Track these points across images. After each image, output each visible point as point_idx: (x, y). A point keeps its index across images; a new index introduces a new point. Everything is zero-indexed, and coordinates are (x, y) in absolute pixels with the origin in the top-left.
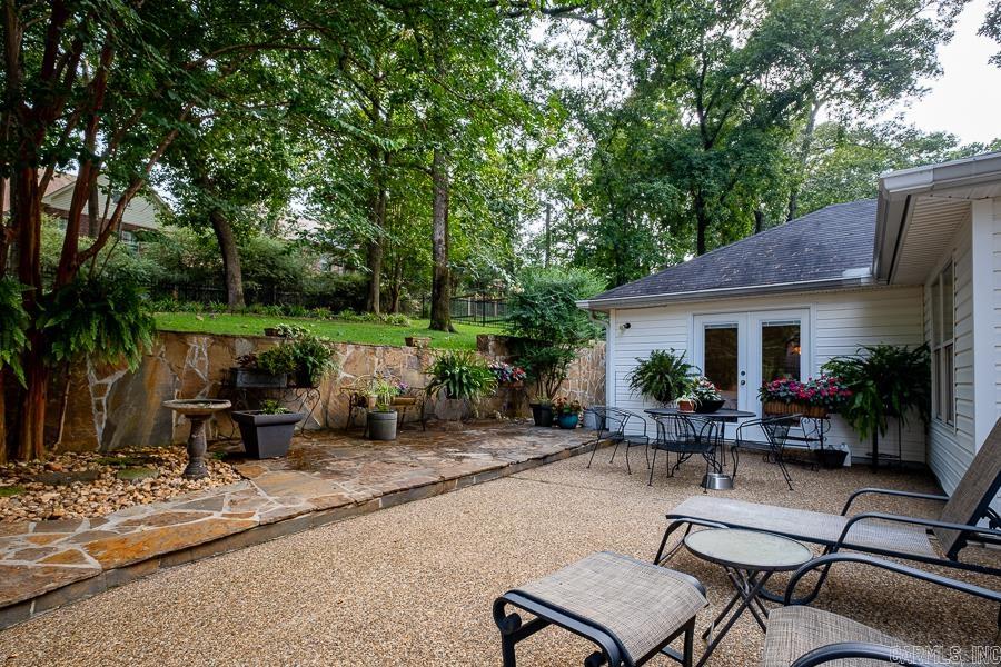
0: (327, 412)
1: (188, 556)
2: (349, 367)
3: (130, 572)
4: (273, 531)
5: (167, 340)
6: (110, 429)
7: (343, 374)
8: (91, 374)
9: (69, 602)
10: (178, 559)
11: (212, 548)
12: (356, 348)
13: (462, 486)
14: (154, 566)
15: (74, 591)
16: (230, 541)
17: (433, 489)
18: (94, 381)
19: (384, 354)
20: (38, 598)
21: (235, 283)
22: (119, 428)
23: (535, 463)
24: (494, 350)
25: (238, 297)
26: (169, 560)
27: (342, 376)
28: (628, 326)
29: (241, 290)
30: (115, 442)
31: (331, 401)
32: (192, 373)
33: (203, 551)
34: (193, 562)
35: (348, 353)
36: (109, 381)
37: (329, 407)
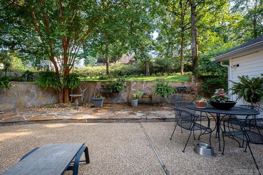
0: (128, 99)
1: (40, 122)
2: (135, 88)
3: (30, 122)
4: (57, 121)
5: (93, 83)
6: (84, 99)
7: (133, 89)
8: (81, 89)
9: (20, 124)
10: (39, 122)
11: (45, 122)
12: (137, 83)
13: (116, 122)
14: (34, 122)
15: (21, 123)
16: (48, 121)
17: (105, 121)
18: (81, 91)
19: (146, 84)
20: (15, 122)
21: (147, 69)
22: (85, 99)
23: (158, 120)
24: (194, 81)
25: (148, 73)
26: (37, 122)
27: (132, 90)
28: (238, 66)
29: (149, 71)
30: (84, 102)
31: (130, 96)
32: (97, 89)
33: (43, 122)
34: (42, 123)
35: (134, 84)
36: (84, 91)
37: (129, 98)
